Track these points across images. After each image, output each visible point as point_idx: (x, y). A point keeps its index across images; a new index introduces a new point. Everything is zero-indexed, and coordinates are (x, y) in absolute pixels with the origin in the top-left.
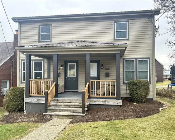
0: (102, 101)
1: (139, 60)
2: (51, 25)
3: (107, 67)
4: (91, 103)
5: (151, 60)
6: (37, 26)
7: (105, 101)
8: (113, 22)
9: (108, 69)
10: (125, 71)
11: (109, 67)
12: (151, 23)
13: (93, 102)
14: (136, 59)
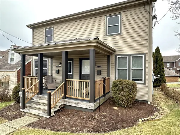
0: (75, 103)
1: (132, 57)
2: (53, 28)
3: (99, 65)
4: (65, 103)
5: (147, 57)
6: (43, 30)
7: (78, 103)
8: (105, 17)
9: (100, 67)
10: (117, 69)
11: (100, 65)
12: (147, 12)
13: (67, 103)
14: (129, 55)
